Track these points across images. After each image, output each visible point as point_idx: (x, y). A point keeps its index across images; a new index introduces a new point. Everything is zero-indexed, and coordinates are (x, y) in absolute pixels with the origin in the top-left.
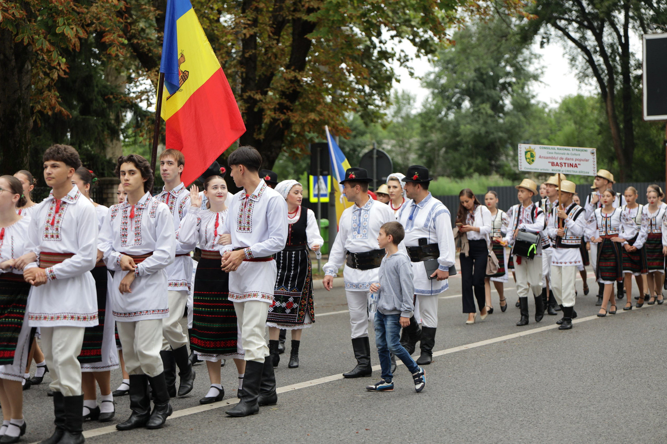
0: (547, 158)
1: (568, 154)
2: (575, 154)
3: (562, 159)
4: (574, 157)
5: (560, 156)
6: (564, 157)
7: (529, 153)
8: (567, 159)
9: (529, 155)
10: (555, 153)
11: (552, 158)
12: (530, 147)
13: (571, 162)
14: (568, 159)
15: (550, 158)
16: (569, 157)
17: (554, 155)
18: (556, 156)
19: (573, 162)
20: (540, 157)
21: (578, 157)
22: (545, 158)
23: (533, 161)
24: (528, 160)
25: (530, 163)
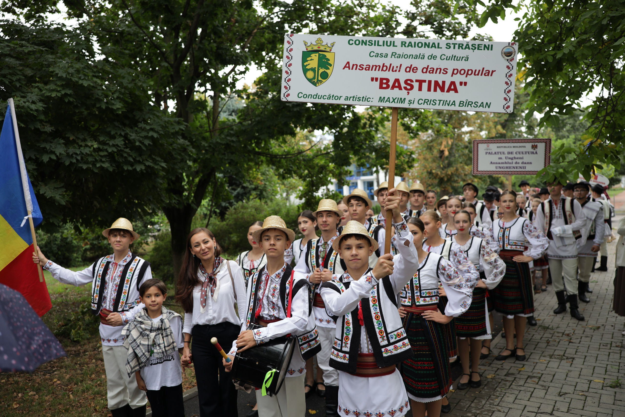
0: (368, 68)
1: (433, 57)
2: (454, 58)
3: (414, 69)
4: (451, 65)
5: (406, 63)
6: (420, 64)
7: (315, 57)
8: (426, 70)
9: (314, 62)
10: (393, 54)
11: (383, 68)
12: (319, 40)
13: (439, 77)
14: (432, 71)
15: (376, 67)
16: (434, 64)
17: (387, 62)
18: (396, 62)
19: (448, 79)
20: (347, 66)
21: (460, 65)
22: (361, 67)
23: (325, 76)
24: (310, 74)
25: (316, 80)
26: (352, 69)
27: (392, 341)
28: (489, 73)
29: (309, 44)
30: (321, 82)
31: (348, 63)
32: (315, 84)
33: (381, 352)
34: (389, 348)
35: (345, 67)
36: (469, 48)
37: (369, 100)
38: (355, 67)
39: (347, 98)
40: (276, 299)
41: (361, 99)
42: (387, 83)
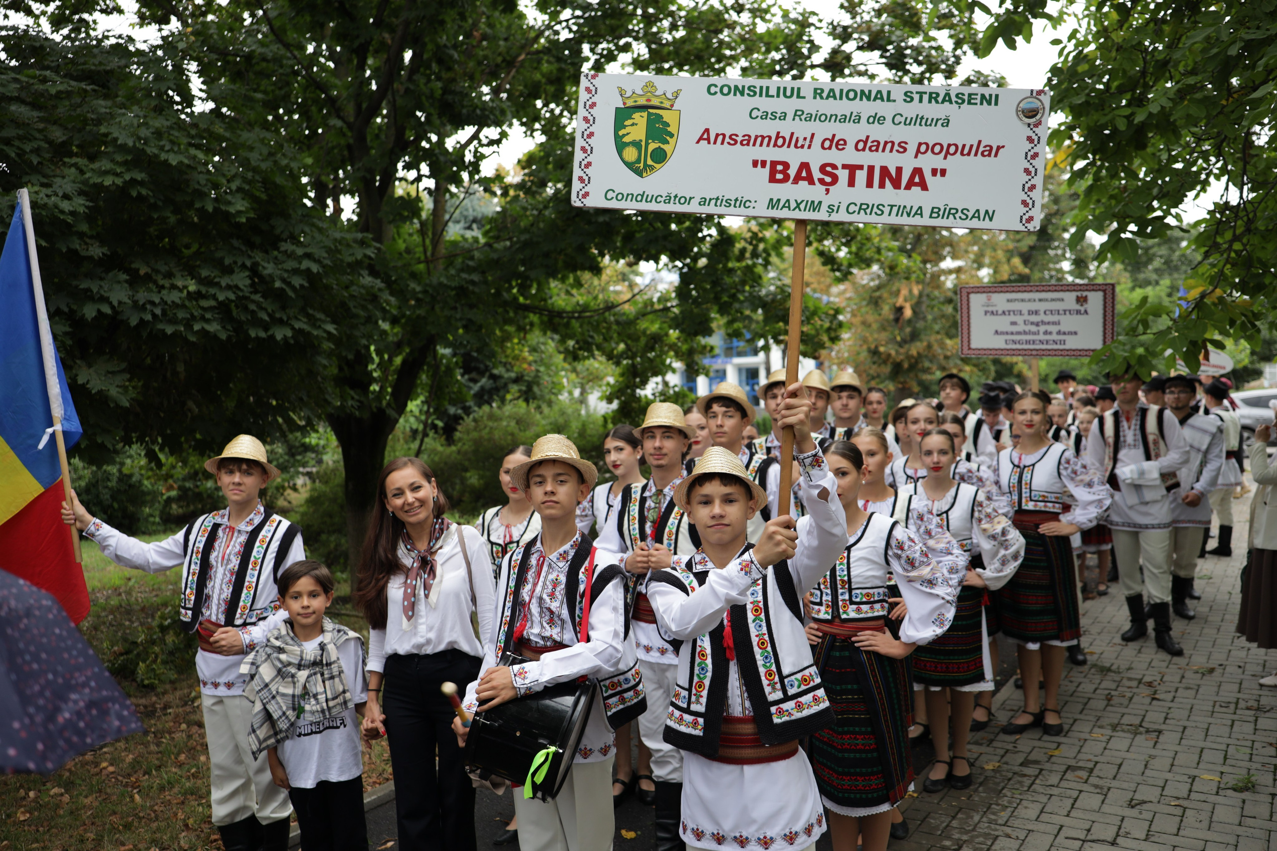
0: (747, 141)
2: (920, 120)
3: (839, 144)
4: (914, 135)
5: (824, 130)
6: (851, 133)
7: (640, 119)
8: (864, 145)
9: (637, 128)
10: (798, 114)
11: (778, 141)
12: (648, 85)
13: (891, 161)
14: (876, 147)
15: (762, 140)
16: (879, 133)
17: (785, 128)
18: (802, 129)
19: (908, 162)
20: (705, 136)
21: (933, 135)
22: (733, 140)
23: (660, 157)
24: (631, 154)
25: (642, 165)
26: (715, 143)
27: (791, 692)
28: (991, 151)
29: (628, 94)
30: (652, 168)
31: (707, 131)
32: (639, 173)
33: (770, 715)
34: (786, 706)
35: (701, 138)
36: (950, 102)
37: (748, 204)
38: (720, 138)
39: (704, 202)
40: (558, 605)
41: (733, 203)
42: (784, 172)
